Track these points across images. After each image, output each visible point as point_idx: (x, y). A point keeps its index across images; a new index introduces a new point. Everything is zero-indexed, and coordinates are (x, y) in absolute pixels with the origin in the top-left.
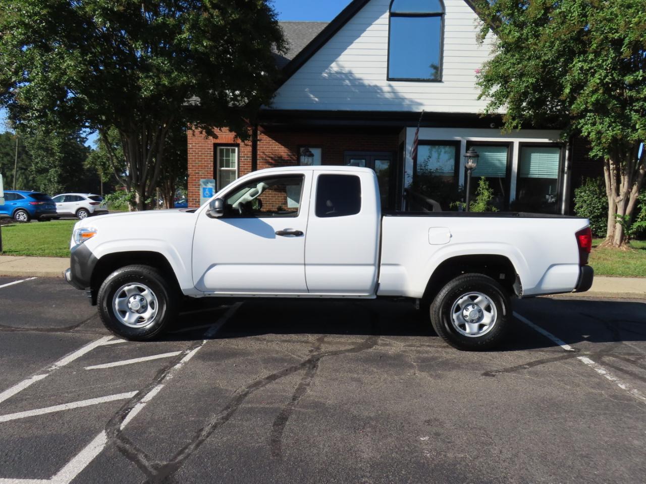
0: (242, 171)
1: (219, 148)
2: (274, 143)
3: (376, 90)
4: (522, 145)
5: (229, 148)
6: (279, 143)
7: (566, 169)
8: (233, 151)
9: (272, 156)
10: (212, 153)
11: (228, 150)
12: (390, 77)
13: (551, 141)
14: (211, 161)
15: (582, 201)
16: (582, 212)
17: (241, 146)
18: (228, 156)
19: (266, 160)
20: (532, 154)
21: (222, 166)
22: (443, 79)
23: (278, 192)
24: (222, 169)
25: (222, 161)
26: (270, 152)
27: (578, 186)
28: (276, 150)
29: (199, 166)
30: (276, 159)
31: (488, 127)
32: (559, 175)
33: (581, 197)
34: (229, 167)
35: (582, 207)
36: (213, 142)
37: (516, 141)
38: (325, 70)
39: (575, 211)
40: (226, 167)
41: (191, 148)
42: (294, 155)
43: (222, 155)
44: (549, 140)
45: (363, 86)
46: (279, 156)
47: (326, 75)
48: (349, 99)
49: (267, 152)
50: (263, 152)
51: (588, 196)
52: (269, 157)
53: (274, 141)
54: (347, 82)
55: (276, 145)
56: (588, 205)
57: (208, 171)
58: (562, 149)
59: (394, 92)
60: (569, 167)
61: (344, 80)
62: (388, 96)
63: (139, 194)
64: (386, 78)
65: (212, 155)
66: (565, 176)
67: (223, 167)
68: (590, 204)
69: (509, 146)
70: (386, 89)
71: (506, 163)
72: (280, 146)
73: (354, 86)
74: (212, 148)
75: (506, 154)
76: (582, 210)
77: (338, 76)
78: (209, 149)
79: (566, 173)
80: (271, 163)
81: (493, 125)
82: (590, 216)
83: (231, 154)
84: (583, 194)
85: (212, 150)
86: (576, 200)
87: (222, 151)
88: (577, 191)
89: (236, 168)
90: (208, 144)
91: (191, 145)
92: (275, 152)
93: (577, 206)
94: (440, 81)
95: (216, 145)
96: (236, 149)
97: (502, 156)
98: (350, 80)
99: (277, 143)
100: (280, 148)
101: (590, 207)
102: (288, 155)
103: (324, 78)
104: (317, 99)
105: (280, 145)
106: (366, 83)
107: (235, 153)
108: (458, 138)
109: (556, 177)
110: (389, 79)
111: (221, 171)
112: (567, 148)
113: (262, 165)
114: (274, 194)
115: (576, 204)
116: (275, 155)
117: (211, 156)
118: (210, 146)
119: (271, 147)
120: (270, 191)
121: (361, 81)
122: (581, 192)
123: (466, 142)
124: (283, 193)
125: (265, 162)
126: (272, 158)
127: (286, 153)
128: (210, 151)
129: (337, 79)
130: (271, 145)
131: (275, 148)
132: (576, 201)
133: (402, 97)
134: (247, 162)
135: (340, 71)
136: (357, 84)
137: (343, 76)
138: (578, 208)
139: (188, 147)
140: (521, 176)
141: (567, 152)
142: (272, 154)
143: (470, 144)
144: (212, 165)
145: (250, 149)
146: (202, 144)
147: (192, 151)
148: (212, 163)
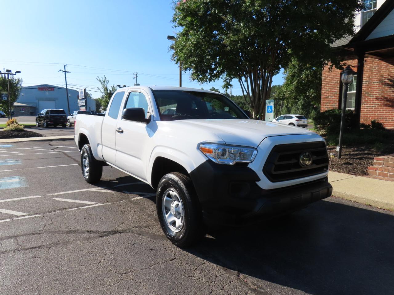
2: (391, 67)
9: (390, 78)
10: (339, 81)
14: (337, 88)
19: (385, 82)
23: (392, 108)
29: (329, 92)
34: (352, 91)
36: (340, 73)
41: (324, 80)
49: (385, 75)
50: (381, 76)
53: (391, 65)
55: (393, 68)
57: (335, 95)
78: (337, 79)
80: (388, 83)
85: (339, 79)
90: (336, 75)
91: (324, 78)
92: (392, 74)
113: (379, 86)
114: (388, 110)
116: (393, 76)
117: (338, 84)
118: (338, 76)
119: (389, 71)
125: (382, 84)
126: (388, 79)
130: (388, 69)
134: (366, 85)
139: (322, 79)
142: (390, 76)
144: (338, 90)
145: (369, 75)
146: (332, 75)
147: (325, 82)
148: (338, 89)
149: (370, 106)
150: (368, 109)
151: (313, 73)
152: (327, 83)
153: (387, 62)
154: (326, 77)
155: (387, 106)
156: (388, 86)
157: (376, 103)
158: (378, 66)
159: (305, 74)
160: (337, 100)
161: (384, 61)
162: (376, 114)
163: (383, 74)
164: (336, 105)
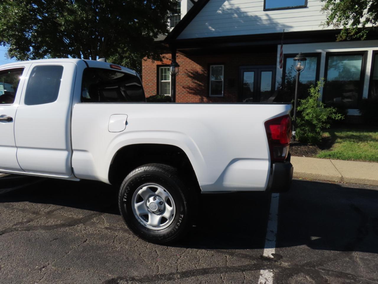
1: (160, 68)
2: (193, 63)
3: (256, 19)
4: (375, 53)
5: (166, 67)
6: (196, 62)
8: (169, 70)
9: (192, 72)
10: (156, 71)
11: (165, 69)
12: (266, 8)
14: (155, 77)
18: (165, 73)
19: (188, 74)
21: (162, 79)
22: (308, 5)
23: (195, 95)
24: (162, 81)
25: (162, 76)
26: (190, 69)
28: (194, 67)
29: (148, 80)
30: (194, 73)
34: (166, 80)
36: (156, 64)
37: (370, 51)
38: (219, 8)
40: (164, 80)
41: (144, 69)
42: (205, 70)
43: (162, 73)
45: (247, 17)
46: (196, 71)
47: (220, 12)
48: (236, 27)
49: (189, 69)
50: (186, 69)
52: (190, 73)
53: (193, 62)
54: (236, 15)
55: (194, 64)
57: (153, 83)
59: (270, 19)
61: (233, 14)
62: (265, 23)
64: (262, 8)
65: (156, 72)
69: (364, 54)
70: (265, 18)
71: (360, 69)
72: (197, 65)
73: (240, 17)
74: (156, 68)
75: (361, 61)
77: (229, 12)
78: (154, 69)
80: (191, 76)
83: (167, 71)
85: (156, 69)
87: (162, 69)
89: (170, 81)
90: (153, 66)
91: (144, 67)
92: (194, 69)
94: (305, 7)
95: (158, 66)
96: (170, 68)
97: (358, 63)
98: (237, 13)
99: (195, 63)
100: (197, 66)
102: (202, 70)
103: (219, 14)
104: (213, 30)
105: (196, 64)
106: (250, 14)
108: (319, 51)
110: (265, 10)
111: (161, 82)
113: (185, 78)
114: (193, 97)
116: (194, 71)
117: (155, 74)
119: (191, 66)
120: (191, 95)
121: (245, 14)
123: (325, 53)
124: (198, 96)
125: (187, 76)
126: (191, 73)
127: (200, 69)
128: (155, 70)
129: (228, 14)
130: (191, 64)
133: (275, 23)
135: (231, 8)
136: (243, 15)
137: (233, 11)
140: (374, 79)
142: (192, 71)
143: (329, 55)
144: (156, 79)
146: (150, 66)
147: (144, 71)
148: (156, 77)
149: (180, 94)
150: (179, 96)
151: (132, 62)
152: (146, 72)
153: (190, 58)
154: (145, 67)
155: (192, 94)
156: (190, 77)
157: (184, 90)
158: (184, 61)
159: (125, 62)
160: (155, 87)
161: (188, 58)
162: (184, 100)
163: (188, 68)
164: (155, 92)
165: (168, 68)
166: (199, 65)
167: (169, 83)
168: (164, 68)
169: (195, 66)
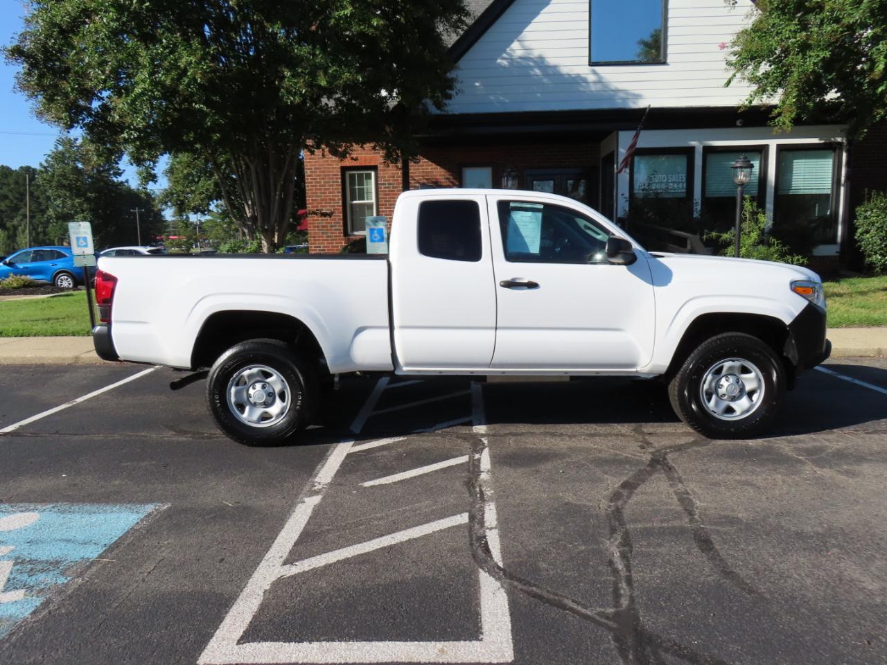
0: (382, 205)
1: (348, 173)
2: (425, 162)
4: (781, 149)
5: (362, 172)
6: (432, 162)
7: (843, 179)
8: (369, 177)
9: (424, 181)
10: (340, 180)
11: (360, 176)
12: (593, 61)
13: (822, 142)
14: (338, 192)
15: (869, 224)
16: (868, 239)
17: (379, 168)
18: (361, 183)
20: (795, 161)
21: (353, 198)
22: (669, 61)
24: (355, 202)
25: (353, 191)
26: (419, 176)
27: (860, 203)
28: (429, 172)
29: (322, 200)
31: (733, 125)
32: (832, 189)
33: (866, 218)
34: (364, 199)
35: (867, 232)
36: (340, 165)
38: (501, 54)
39: (856, 238)
40: (359, 200)
41: (309, 176)
42: (454, 178)
43: (352, 184)
44: (820, 140)
45: (561, 75)
46: (434, 180)
47: (505, 63)
48: (539, 95)
49: (416, 176)
51: (878, 217)
52: (419, 183)
54: (537, 71)
55: (429, 165)
56: (878, 228)
57: (334, 206)
58: (837, 151)
59: (600, 81)
60: (847, 178)
61: (531, 68)
62: (593, 88)
63: (267, 242)
64: (588, 63)
65: (340, 183)
66: (842, 189)
67: (356, 200)
68: (882, 227)
69: (762, 151)
70: (591, 78)
71: (758, 173)
72: (434, 166)
73: (546, 75)
74: (339, 174)
75: (759, 162)
76: (868, 235)
77: (524, 63)
78: (335, 175)
79: (844, 186)
81: (741, 123)
82: (881, 244)
83: (365, 180)
84: (869, 213)
85: (340, 176)
86: (860, 221)
87: (352, 177)
88: (859, 210)
89: (373, 201)
90: (334, 168)
91: (309, 171)
92: (428, 176)
93: (860, 230)
94: (664, 63)
95: (344, 170)
96: (373, 174)
98: (539, 67)
99: (430, 163)
100: (434, 169)
101: (882, 232)
102: (448, 179)
103: (503, 67)
105: (434, 164)
106: (564, 70)
107: (370, 178)
108: (691, 143)
109: (829, 192)
110: (591, 64)
111: (352, 205)
112: (844, 149)
115: (857, 228)
116: (429, 179)
117: (339, 185)
118: (337, 171)
119: (423, 169)
121: (555, 68)
122: (866, 211)
123: (702, 147)
127: (443, 175)
128: (337, 178)
129: (522, 67)
130: (421, 166)
131: (427, 169)
132: (858, 224)
134: (389, 191)
135: (527, 55)
136: (552, 72)
137: (531, 64)
138: (862, 234)
139: (306, 174)
140: (780, 193)
141: (844, 155)
143: (708, 150)
144: (340, 197)
145: (392, 173)
146: (324, 168)
147: (311, 179)
148: (340, 194)
152: (316, 182)
154: (314, 170)
160: (339, 216)
163: (415, 173)
164: (339, 226)
165: (366, 174)
166: (439, 167)
167: (370, 206)
168: (358, 174)
169: (431, 169)
